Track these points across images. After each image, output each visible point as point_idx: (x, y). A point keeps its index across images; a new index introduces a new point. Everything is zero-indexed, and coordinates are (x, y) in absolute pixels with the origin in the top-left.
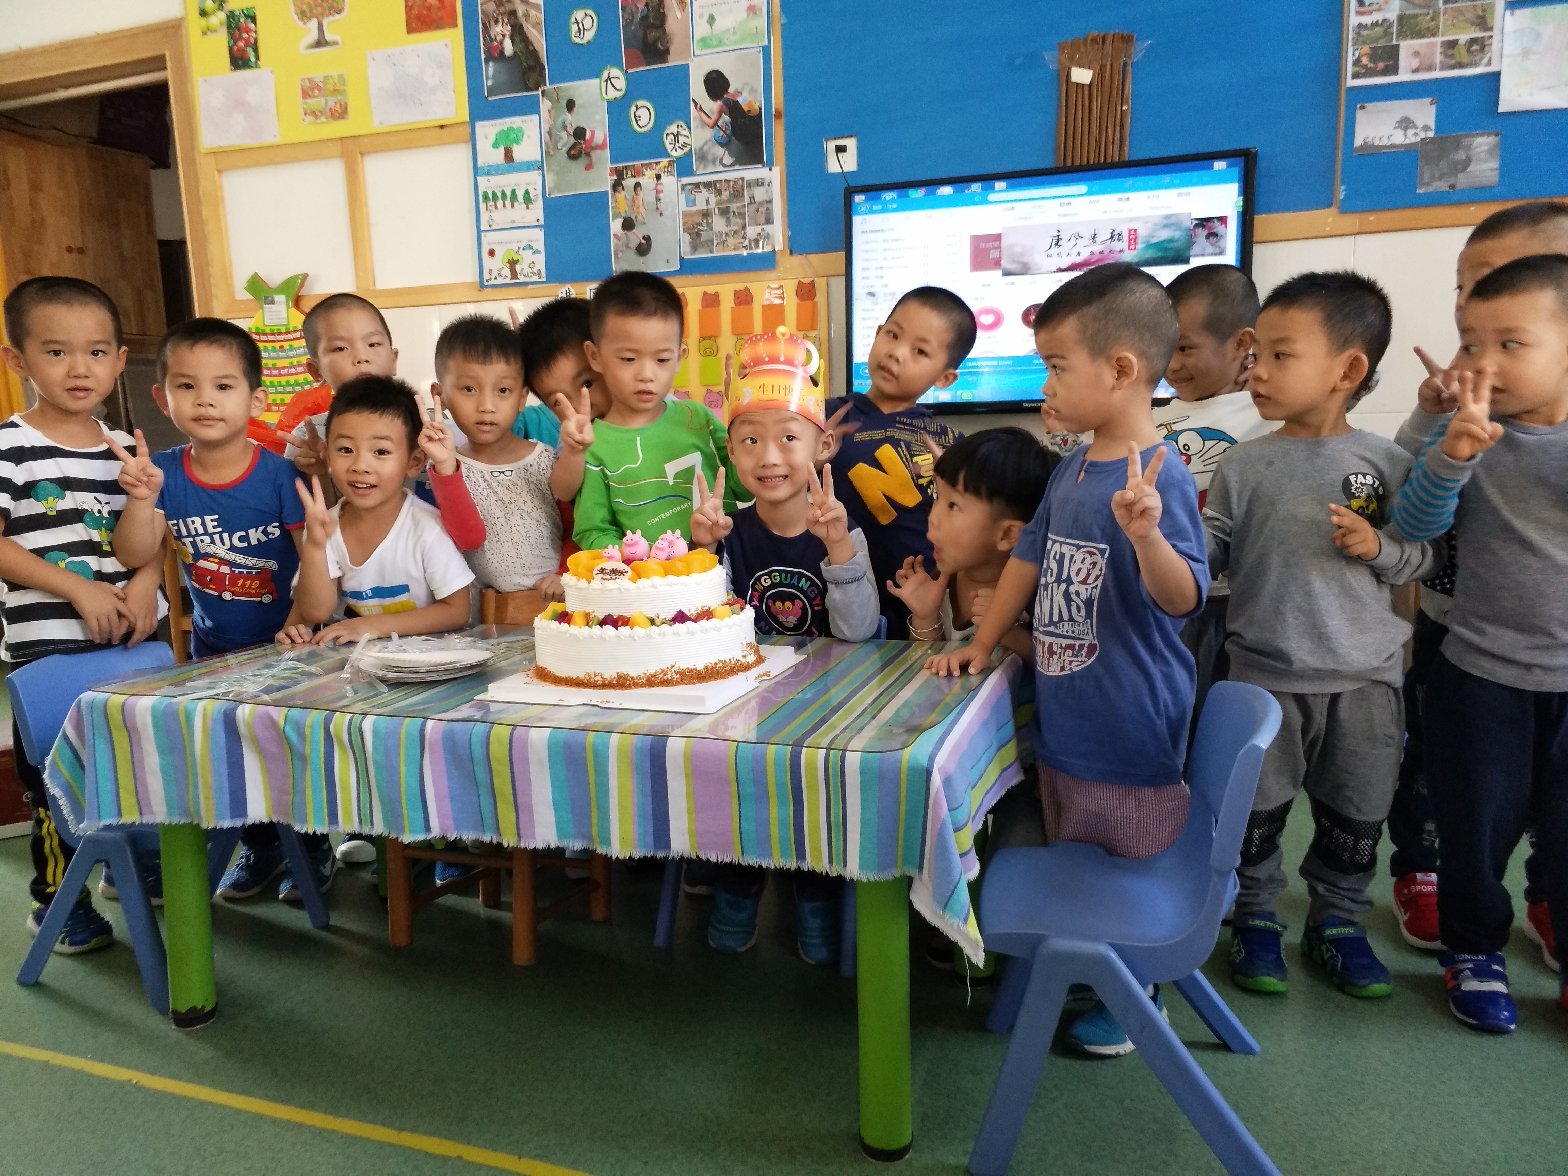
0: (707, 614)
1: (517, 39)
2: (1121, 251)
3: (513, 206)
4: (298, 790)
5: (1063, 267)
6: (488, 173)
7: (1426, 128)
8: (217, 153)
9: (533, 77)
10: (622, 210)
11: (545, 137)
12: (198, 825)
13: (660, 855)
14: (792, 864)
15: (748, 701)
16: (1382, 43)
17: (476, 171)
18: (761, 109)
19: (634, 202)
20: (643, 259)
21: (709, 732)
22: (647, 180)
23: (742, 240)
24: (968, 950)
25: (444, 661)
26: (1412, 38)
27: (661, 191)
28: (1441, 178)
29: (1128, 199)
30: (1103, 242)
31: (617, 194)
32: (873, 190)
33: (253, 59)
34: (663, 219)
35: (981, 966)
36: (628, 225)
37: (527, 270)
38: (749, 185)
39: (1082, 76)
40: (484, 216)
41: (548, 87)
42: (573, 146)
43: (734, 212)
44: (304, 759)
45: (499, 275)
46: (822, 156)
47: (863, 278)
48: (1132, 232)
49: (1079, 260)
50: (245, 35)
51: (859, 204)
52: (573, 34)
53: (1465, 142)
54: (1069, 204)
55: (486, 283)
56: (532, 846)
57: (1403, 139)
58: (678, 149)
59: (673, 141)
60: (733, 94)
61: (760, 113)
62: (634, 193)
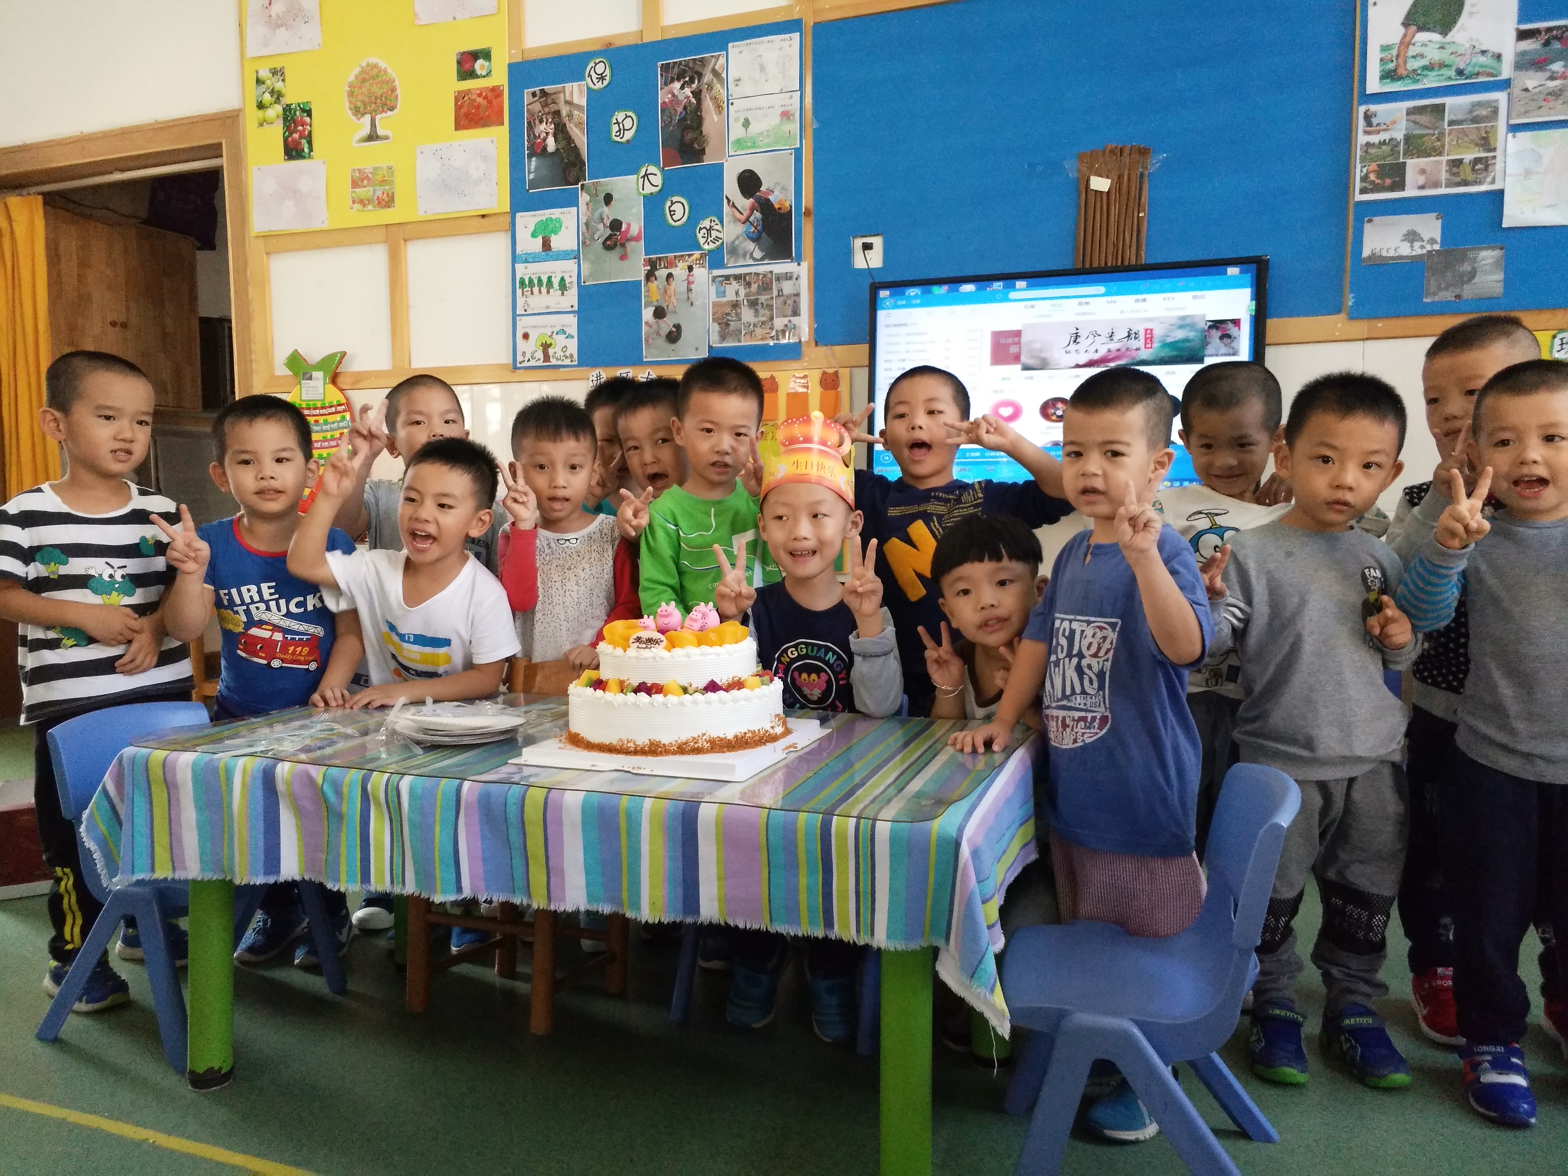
0: (737, 685)
1: (560, 136)
2: (1137, 349)
3: (548, 292)
4: (332, 848)
5: (1081, 363)
6: (526, 261)
7: (1432, 241)
8: (266, 237)
9: (574, 172)
10: (654, 299)
11: (583, 228)
12: (231, 881)
13: (689, 920)
14: (820, 933)
15: (775, 772)
16: (1388, 161)
17: (515, 259)
18: (791, 207)
19: (665, 292)
20: (673, 346)
21: (741, 798)
22: (679, 271)
23: (770, 331)
24: (994, 1022)
25: (479, 726)
26: (1418, 157)
27: (693, 282)
28: (1447, 289)
29: (1144, 300)
30: (1120, 340)
31: (650, 283)
32: (898, 285)
33: (306, 150)
34: (693, 309)
35: (1007, 1037)
36: (660, 313)
37: (560, 353)
38: (778, 279)
39: (1100, 184)
40: (520, 301)
41: (587, 181)
42: (609, 238)
43: (762, 303)
44: (340, 817)
45: (532, 357)
46: (849, 253)
47: (886, 370)
48: (1149, 331)
49: (1096, 357)
50: (300, 128)
51: (884, 298)
52: (614, 133)
53: (1471, 255)
54: (1087, 303)
55: (518, 365)
56: (562, 909)
57: (1410, 251)
58: (710, 243)
59: (706, 235)
60: (765, 193)
61: (791, 211)
62: (666, 283)
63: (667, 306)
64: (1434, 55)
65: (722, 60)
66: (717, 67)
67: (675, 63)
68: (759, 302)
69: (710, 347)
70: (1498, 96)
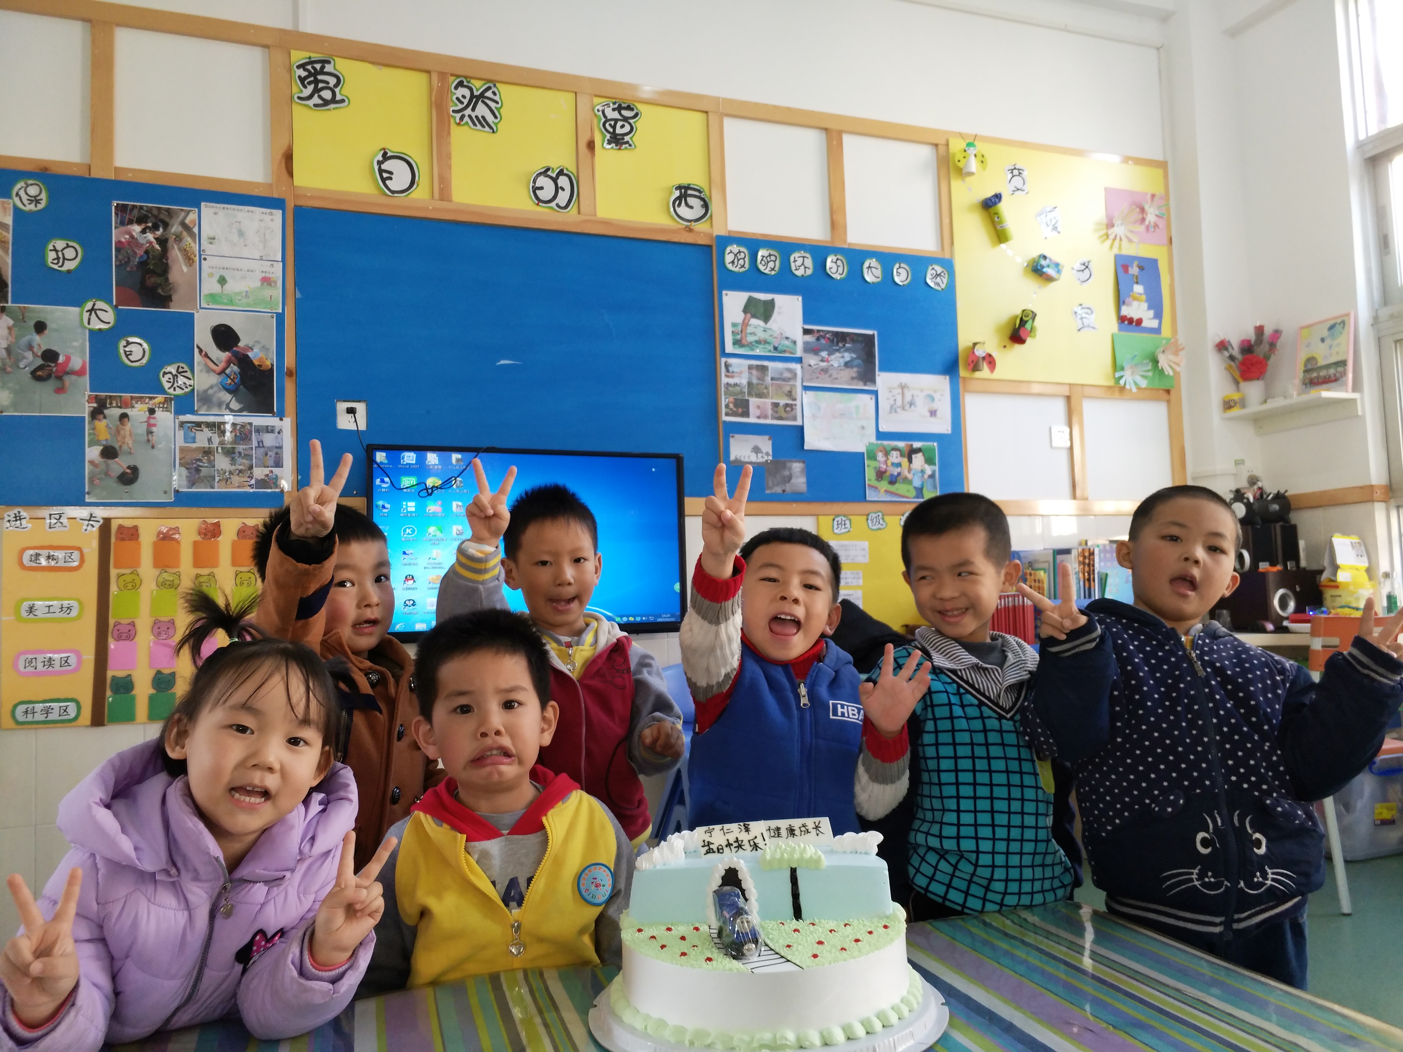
7: (767, 454)
10: (102, 438)
16: (739, 397)
18: (272, 365)
19: (118, 432)
20: (128, 488)
22: (138, 412)
23: (249, 480)
26: (755, 398)
27: (155, 425)
28: (778, 485)
31: (97, 422)
32: (393, 449)
34: (155, 452)
36: (109, 453)
38: (259, 430)
42: (40, 368)
43: (240, 453)
46: (332, 414)
52: (50, 260)
53: (788, 465)
57: (755, 459)
58: (177, 389)
59: (172, 380)
60: (243, 349)
61: (272, 369)
62: (119, 423)
63: (120, 447)
64: (761, 335)
65: (192, 217)
66: (187, 221)
67: (135, 206)
68: (237, 451)
69: (177, 492)
70: (797, 367)
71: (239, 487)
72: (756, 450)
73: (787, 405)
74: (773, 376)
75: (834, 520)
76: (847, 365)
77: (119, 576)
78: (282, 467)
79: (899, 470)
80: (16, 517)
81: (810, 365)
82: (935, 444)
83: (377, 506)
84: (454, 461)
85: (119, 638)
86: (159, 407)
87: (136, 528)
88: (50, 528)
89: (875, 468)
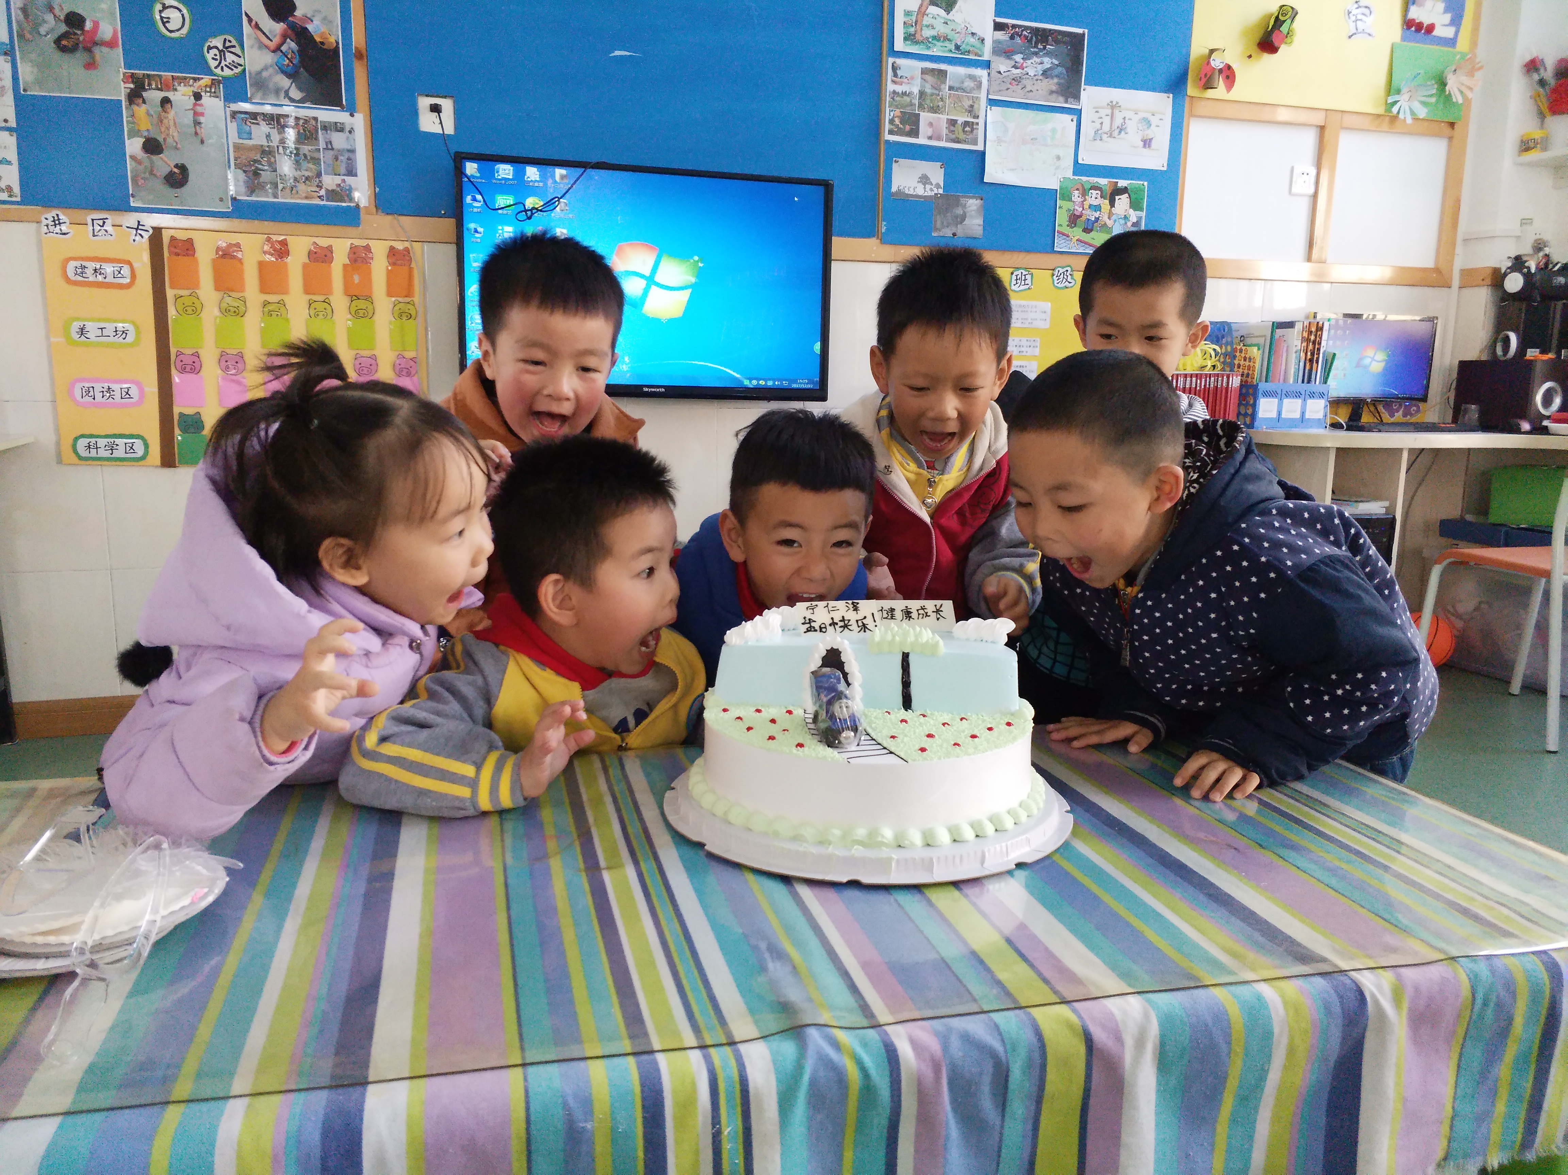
7: (938, 186)
10: (143, 128)
11: (17, 14)
16: (908, 110)
18: (337, 43)
19: (161, 121)
20: (177, 192)
23: (317, 189)
26: (927, 112)
27: (202, 114)
28: (948, 226)
31: (135, 107)
32: (485, 159)
34: (205, 148)
36: (152, 147)
38: (326, 127)
42: (65, 35)
43: (305, 155)
46: (414, 111)
47: (475, 247)
53: (962, 201)
57: (923, 191)
58: (225, 68)
59: (218, 57)
60: (301, 19)
61: (337, 48)
62: (160, 109)
63: (165, 139)
64: (940, 28)
68: (301, 152)
69: (234, 199)
70: (982, 73)
71: (306, 198)
72: (924, 180)
73: (966, 124)
74: (952, 84)
75: (1012, 273)
76: (1045, 73)
77: (177, 298)
78: (356, 175)
79: (1097, 214)
80: (54, 221)
81: (1000, 72)
82: (1146, 183)
83: (468, 229)
84: (557, 178)
85: (183, 370)
86: (206, 92)
87: (190, 241)
88: (94, 236)
89: (1069, 210)
